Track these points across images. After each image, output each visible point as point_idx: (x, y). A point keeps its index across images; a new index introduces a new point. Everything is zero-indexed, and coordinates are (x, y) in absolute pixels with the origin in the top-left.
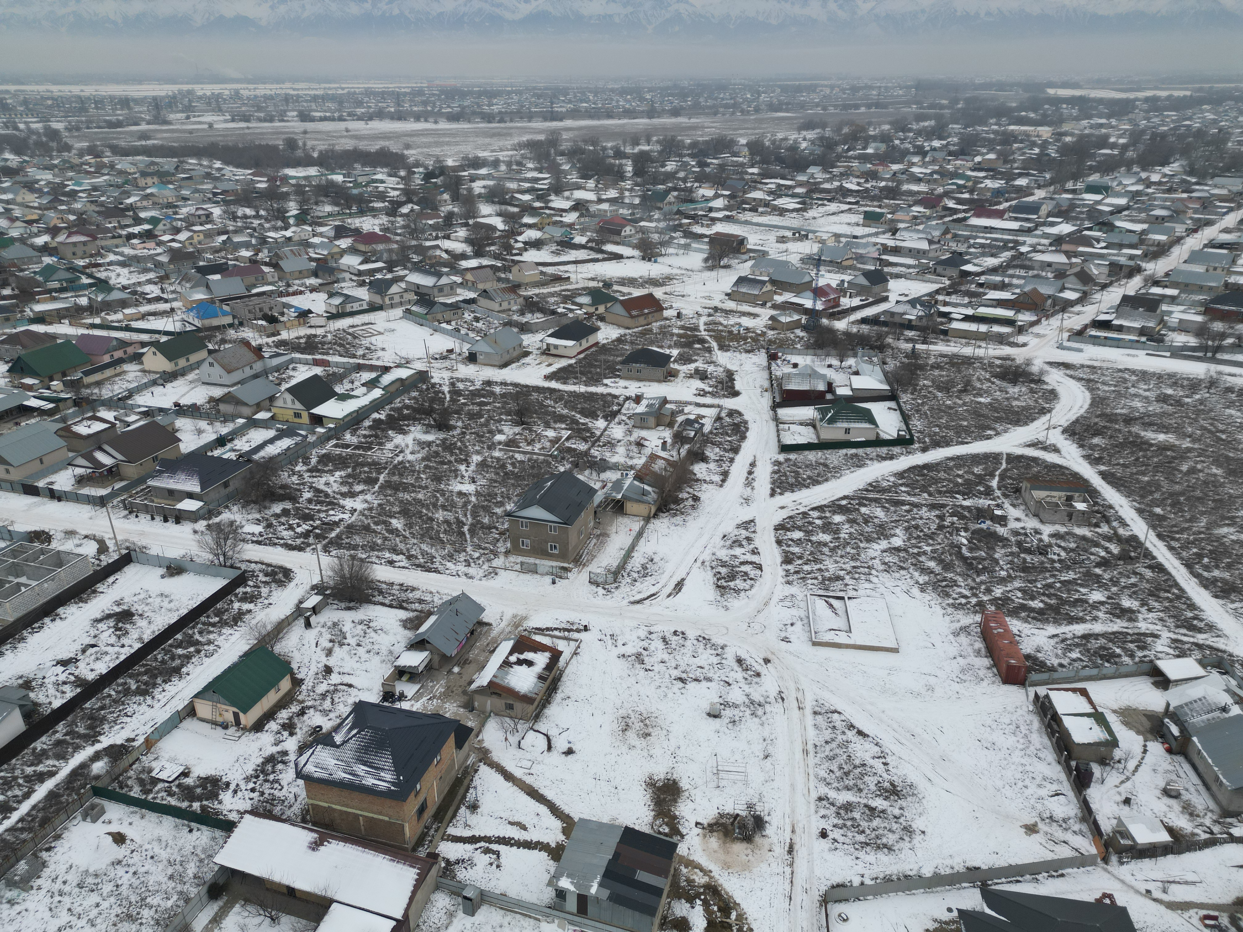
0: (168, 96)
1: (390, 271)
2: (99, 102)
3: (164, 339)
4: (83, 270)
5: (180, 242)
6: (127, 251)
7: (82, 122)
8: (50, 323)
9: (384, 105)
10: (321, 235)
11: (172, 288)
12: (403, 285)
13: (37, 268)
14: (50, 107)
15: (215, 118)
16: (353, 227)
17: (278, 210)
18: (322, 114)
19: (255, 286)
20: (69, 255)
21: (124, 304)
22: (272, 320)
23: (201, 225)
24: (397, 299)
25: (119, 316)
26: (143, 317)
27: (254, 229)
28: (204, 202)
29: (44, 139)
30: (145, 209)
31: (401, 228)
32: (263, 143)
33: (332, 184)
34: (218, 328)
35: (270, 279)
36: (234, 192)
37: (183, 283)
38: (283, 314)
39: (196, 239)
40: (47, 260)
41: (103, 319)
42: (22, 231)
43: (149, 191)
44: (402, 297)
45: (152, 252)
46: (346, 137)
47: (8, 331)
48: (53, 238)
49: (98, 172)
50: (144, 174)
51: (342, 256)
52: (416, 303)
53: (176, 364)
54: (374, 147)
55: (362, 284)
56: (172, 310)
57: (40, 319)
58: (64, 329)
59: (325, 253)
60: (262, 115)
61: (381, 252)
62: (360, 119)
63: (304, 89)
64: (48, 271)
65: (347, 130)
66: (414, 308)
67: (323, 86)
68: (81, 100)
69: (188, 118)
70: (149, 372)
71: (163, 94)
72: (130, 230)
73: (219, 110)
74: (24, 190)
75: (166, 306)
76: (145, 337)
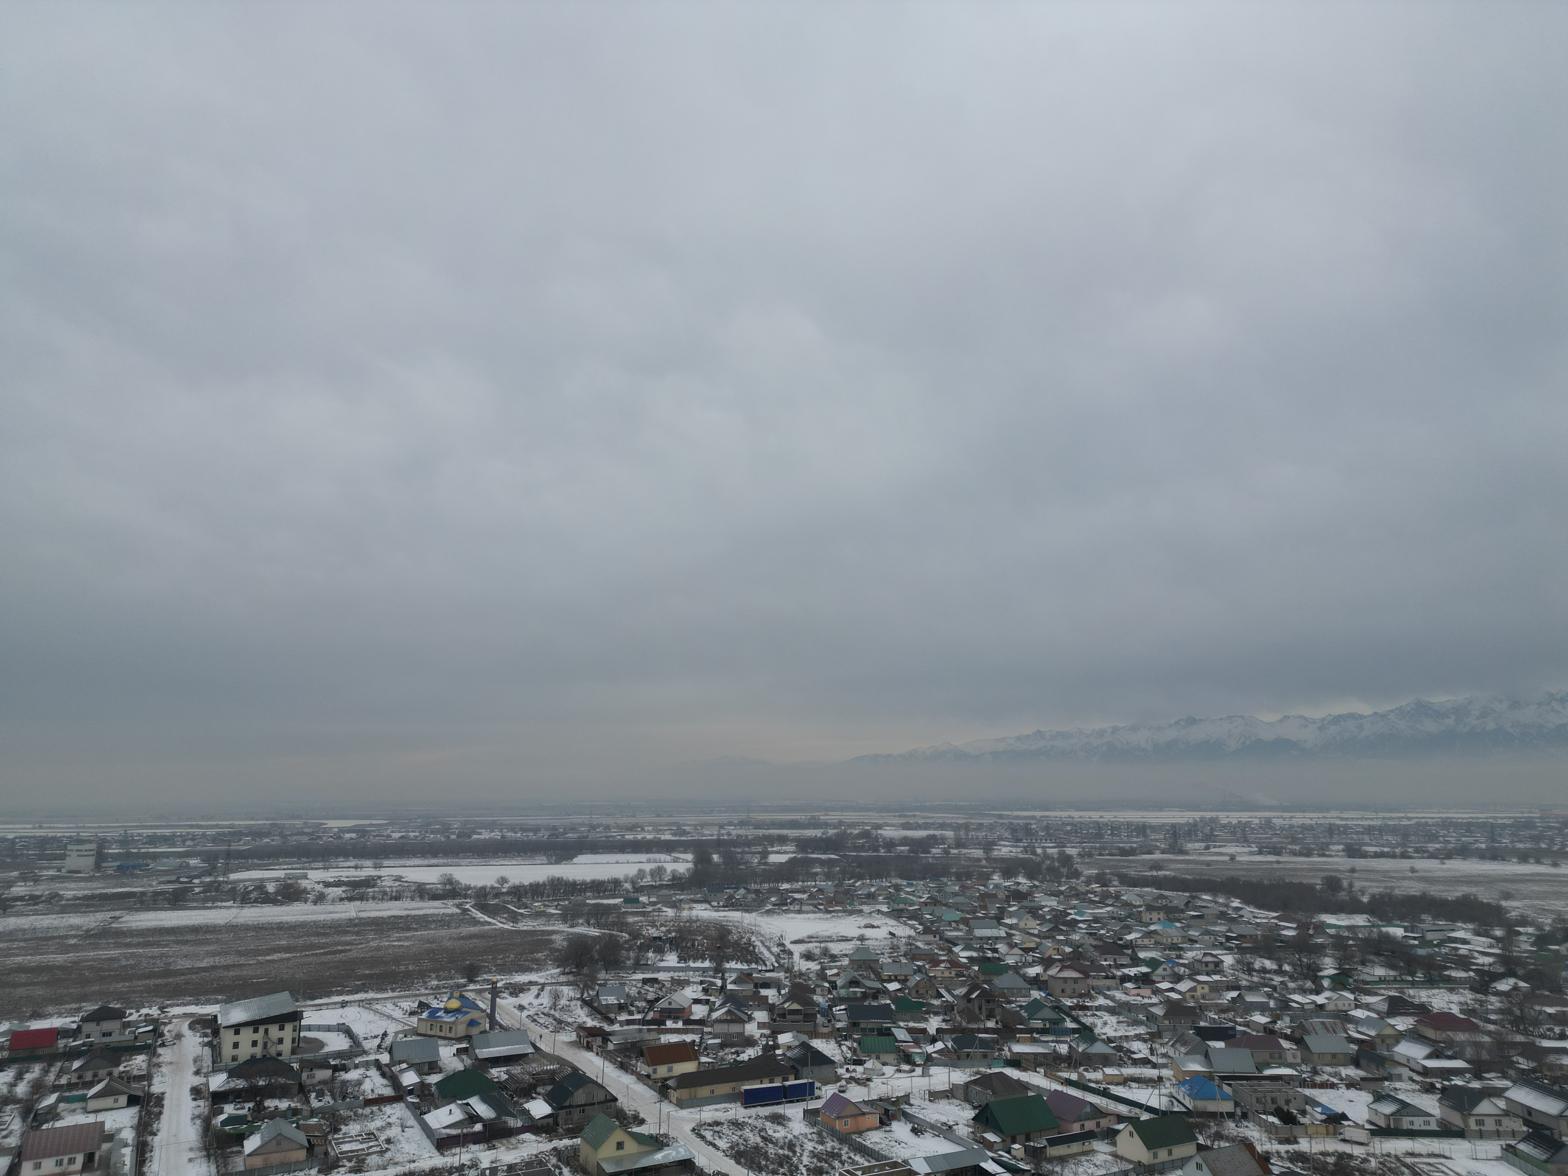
0: (1188, 824)
1: (1478, 1077)
2: (1115, 828)
3: (1145, 1116)
4: (1068, 1012)
5: (1180, 993)
6: (1119, 995)
7: (1095, 848)
8: (1025, 1070)
9: (1471, 840)
10: (1367, 1007)
11: (1164, 1051)
12: (1502, 1104)
13: (1023, 1001)
14: (1068, 833)
15: (1239, 850)
16: (1416, 1001)
17: (1309, 967)
18: (1377, 849)
19: (1268, 1066)
20: (1058, 992)
21: (1105, 1061)
22: (1288, 1119)
23: (1208, 974)
24: (1490, 1125)
25: (1097, 1075)
26: (1125, 1081)
27: (1274, 988)
28: (1214, 946)
29: (1057, 864)
30: (1145, 948)
31: (1495, 1012)
32: (1296, 880)
33: (1387, 937)
34: (1213, 1115)
35: (1290, 1059)
36: (1253, 938)
37: (1178, 1046)
38: (1304, 1113)
39: (1199, 992)
40: (1036, 994)
41: (1081, 1075)
42: (1017, 958)
43: (1152, 928)
44: (1499, 1123)
45: (1146, 1001)
46: (1411, 878)
47: (983, 1069)
48: (1045, 971)
49: (1102, 902)
50: (1150, 908)
51: (1398, 1042)
52: (1526, 1139)
53: (1155, 1156)
54: (1454, 894)
55: (1429, 1089)
56: (1160, 1079)
57: (1016, 1062)
58: (1037, 1079)
59: (1373, 1033)
60: (1297, 848)
61: (1462, 1044)
62: (1432, 856)
63: (1354, 818)
64: (1035, 1007)
65: (1413, 870)
66: (1522, 1147)
67: (1381, 815)
68: (1098, 825)
69: (1207, 848)
70: (1122, 1158)
71: (1183, 821)
72: (1126, 971)
73: (1245, 841)
74: (1028, 916)
75: (1153, 1073)
76: (1123, 1109)
